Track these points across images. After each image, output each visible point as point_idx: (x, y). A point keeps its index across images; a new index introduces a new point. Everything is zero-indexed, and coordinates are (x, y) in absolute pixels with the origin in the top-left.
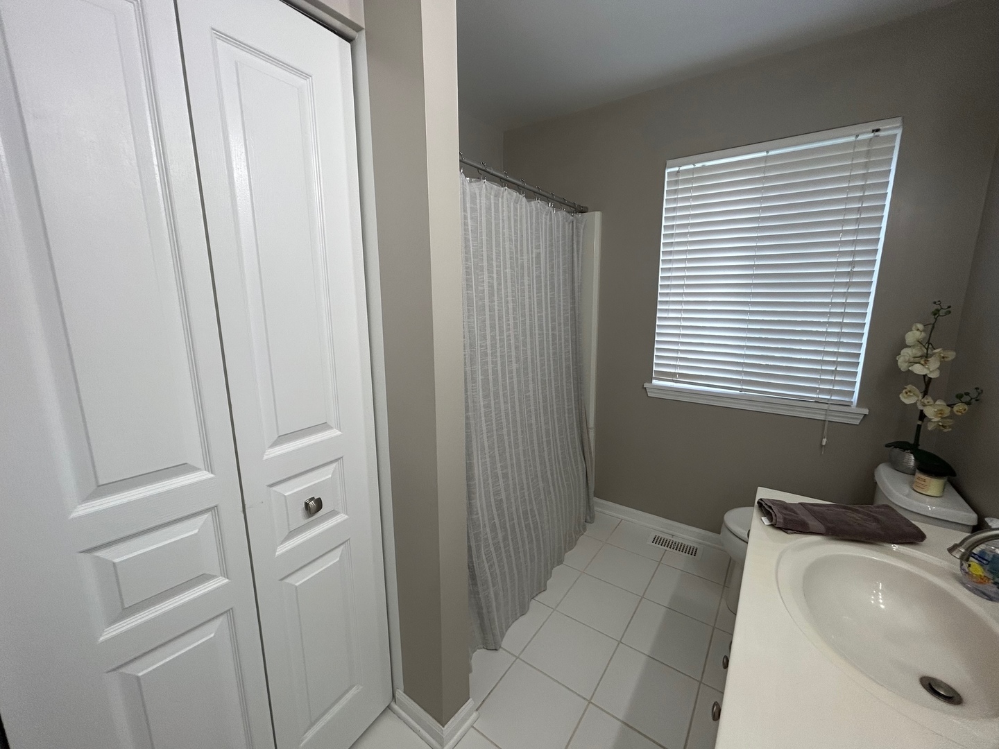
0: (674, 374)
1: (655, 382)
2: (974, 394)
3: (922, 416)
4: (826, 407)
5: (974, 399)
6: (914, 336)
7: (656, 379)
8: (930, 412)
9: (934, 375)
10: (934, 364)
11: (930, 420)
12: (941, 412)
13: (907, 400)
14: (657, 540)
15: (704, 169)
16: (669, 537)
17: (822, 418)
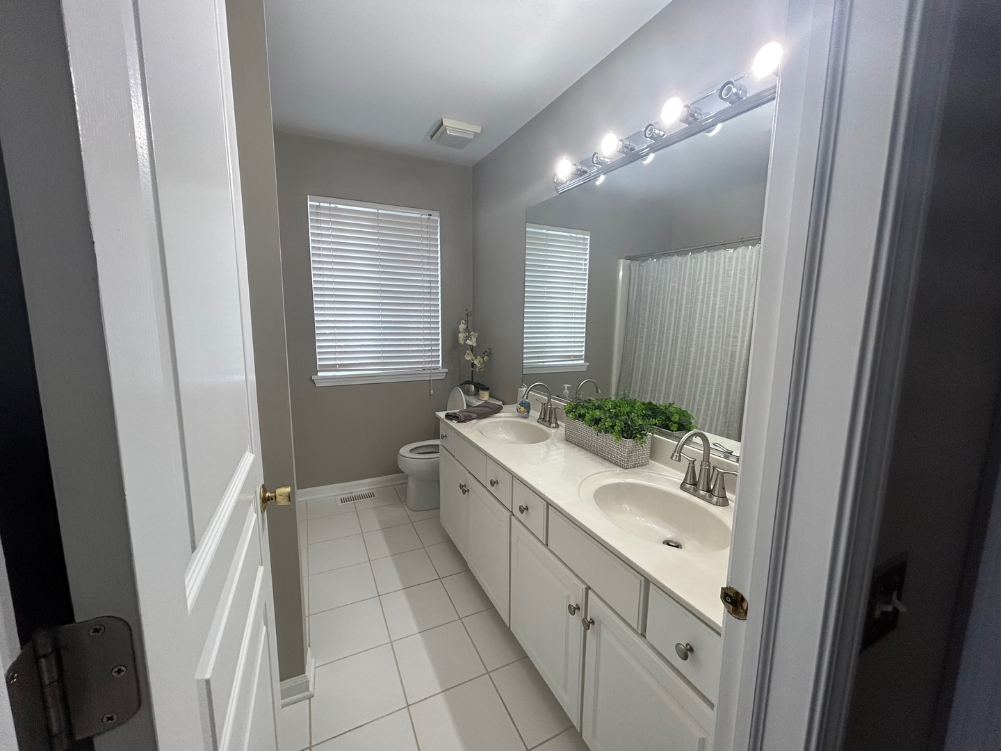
0: (335, 365)
1: (319, 374)
2: (488, 351)
3: (473, 365)
4: (429, 371)
5: (488, 353)
6: (462, 327)
7: (320, 371)
8: (476, 362)
9: (474, 345)
10: (474, 339)
11: (477, 366)
12: (480, 362)
13: (468, 358)
14: (342, 500)
15: (336, 209)
16: (351, 495)
17: (428, 378)
